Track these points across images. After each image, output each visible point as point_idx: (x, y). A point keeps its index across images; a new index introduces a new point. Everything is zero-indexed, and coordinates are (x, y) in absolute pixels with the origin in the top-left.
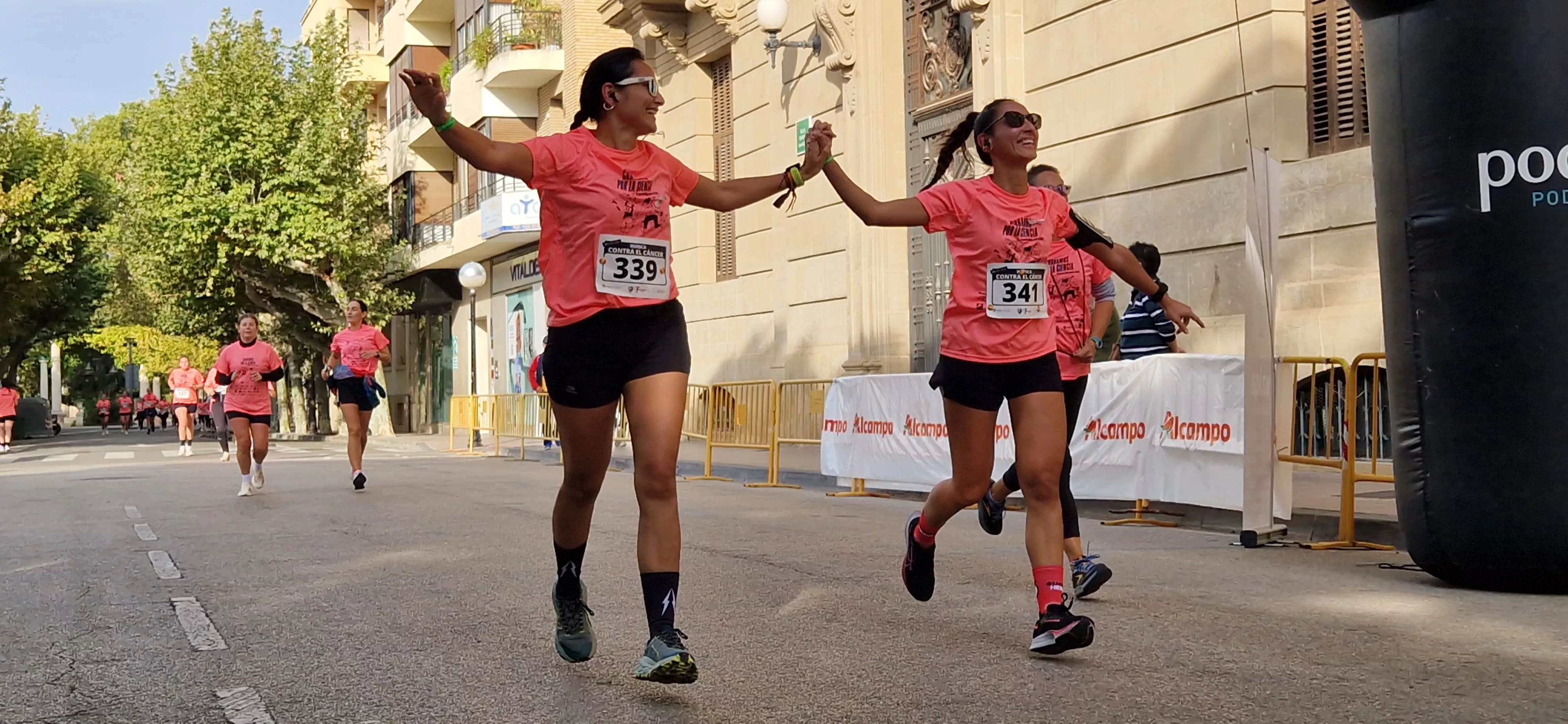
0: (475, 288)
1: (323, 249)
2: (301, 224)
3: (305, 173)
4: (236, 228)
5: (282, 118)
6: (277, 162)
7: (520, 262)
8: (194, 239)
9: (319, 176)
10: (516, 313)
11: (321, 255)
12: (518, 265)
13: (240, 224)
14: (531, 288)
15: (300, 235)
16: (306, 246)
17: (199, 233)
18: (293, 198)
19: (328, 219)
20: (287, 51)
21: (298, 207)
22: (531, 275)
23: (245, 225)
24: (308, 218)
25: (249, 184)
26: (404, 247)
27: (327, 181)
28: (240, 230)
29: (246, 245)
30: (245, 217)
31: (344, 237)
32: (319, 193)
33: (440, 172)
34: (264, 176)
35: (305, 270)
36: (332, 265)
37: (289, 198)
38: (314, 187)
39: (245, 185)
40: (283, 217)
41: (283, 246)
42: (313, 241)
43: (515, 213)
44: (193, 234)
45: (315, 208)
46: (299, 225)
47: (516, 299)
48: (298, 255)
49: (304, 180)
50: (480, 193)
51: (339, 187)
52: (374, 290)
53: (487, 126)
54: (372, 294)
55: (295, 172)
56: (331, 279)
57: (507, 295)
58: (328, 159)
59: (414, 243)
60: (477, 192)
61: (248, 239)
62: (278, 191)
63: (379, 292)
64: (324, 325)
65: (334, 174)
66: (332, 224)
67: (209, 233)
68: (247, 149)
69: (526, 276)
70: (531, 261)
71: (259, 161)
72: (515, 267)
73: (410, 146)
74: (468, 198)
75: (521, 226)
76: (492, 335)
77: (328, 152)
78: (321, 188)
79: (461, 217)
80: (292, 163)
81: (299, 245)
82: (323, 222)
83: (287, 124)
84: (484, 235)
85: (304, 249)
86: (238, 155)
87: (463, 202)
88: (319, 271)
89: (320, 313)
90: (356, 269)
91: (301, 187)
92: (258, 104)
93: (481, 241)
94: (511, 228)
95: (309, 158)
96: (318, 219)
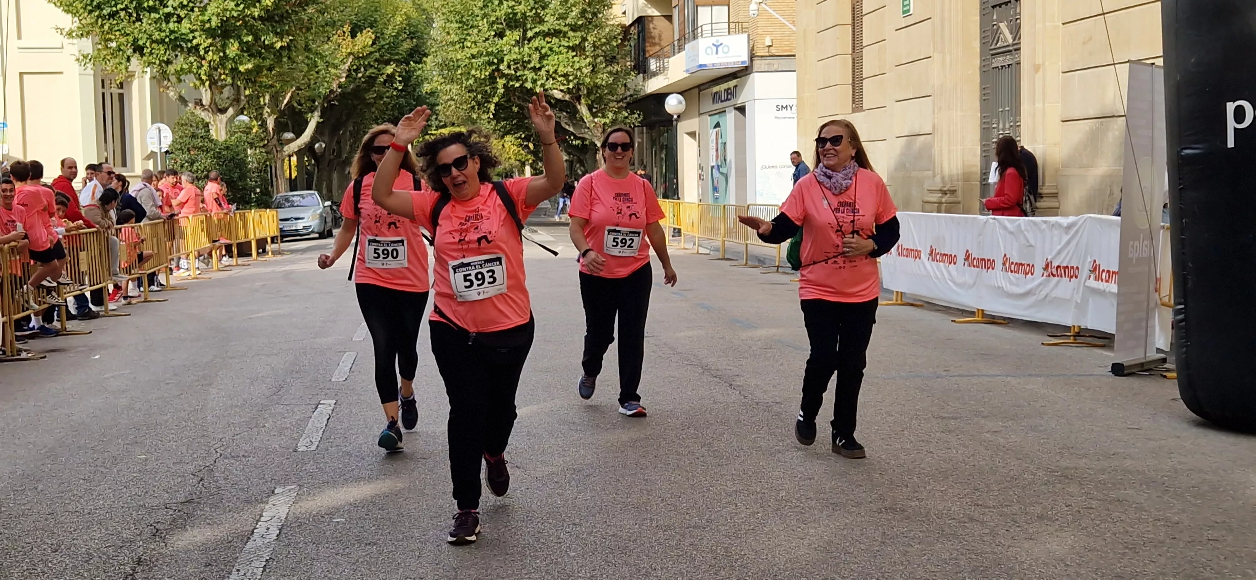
0: (676, 114)
1: (571, 81)
2: (556, 62)
3: (558, 22)
4: (509, 67)
6: (537, 14)
8: (479, 76)
9: (569, 25)
10: (716, 130)
11: (572, 86)
13: (512, 63)
14: (725, 111)
15: (556, 70)
17: (483, 70)
18: (551, 42)
19: (575, 58)
21: (554, 49)
23: (515, 64)
24: (560, 56)
25: (517, 33)
26: (637, 77)
28: (512, 67)
29: (517, 79)
30: (515, 57)
31: (587, 71)
32: (569, 38)
33: (665, 16)
34: (529, 26)
35: (561, 97)
36: (581, 93)
37: (548, 43)
38: (565, 33)
40: (543, 57)
41: (543, 79)
42: (566, 75)
43: (708, 54)
44: (478, 72)
45: (566, 50)
47: (716, 119)
48: (555, 86)
49: (557, 28)
50: (687, 36)
51: (583, 33)
52: (612, 111)
54: (610, 115)
55: (550, 22)
56: (580, 103)
57: (710, 115)
58: (575, 12)
59: (644, 73)
60: (684, 36)
61: (518, 74)
62: (539, 37)
63: (616, 113)
64: (576, 138)
65: (580, 23)
66: (578, 62)
67: (490, 70)
68: (514, 6)
70: (725, 90)
71: (524, 14)
74: (679, 40)
75: (713, 64)
76: (699, 146)
78: (571, 34)
79: (674, 55)
80: (548, 16)
82: (571, 60)
84: (687, 71)
85: (558, 81)
86: (510, 11)
87: (676, 43)
88: (571, 98)
89: (574, 129)
90: (598, 95)
91: (556, 33)
93: (686, 75)
94: (705, 66)
95: (561, 11)
96: (568, 58)
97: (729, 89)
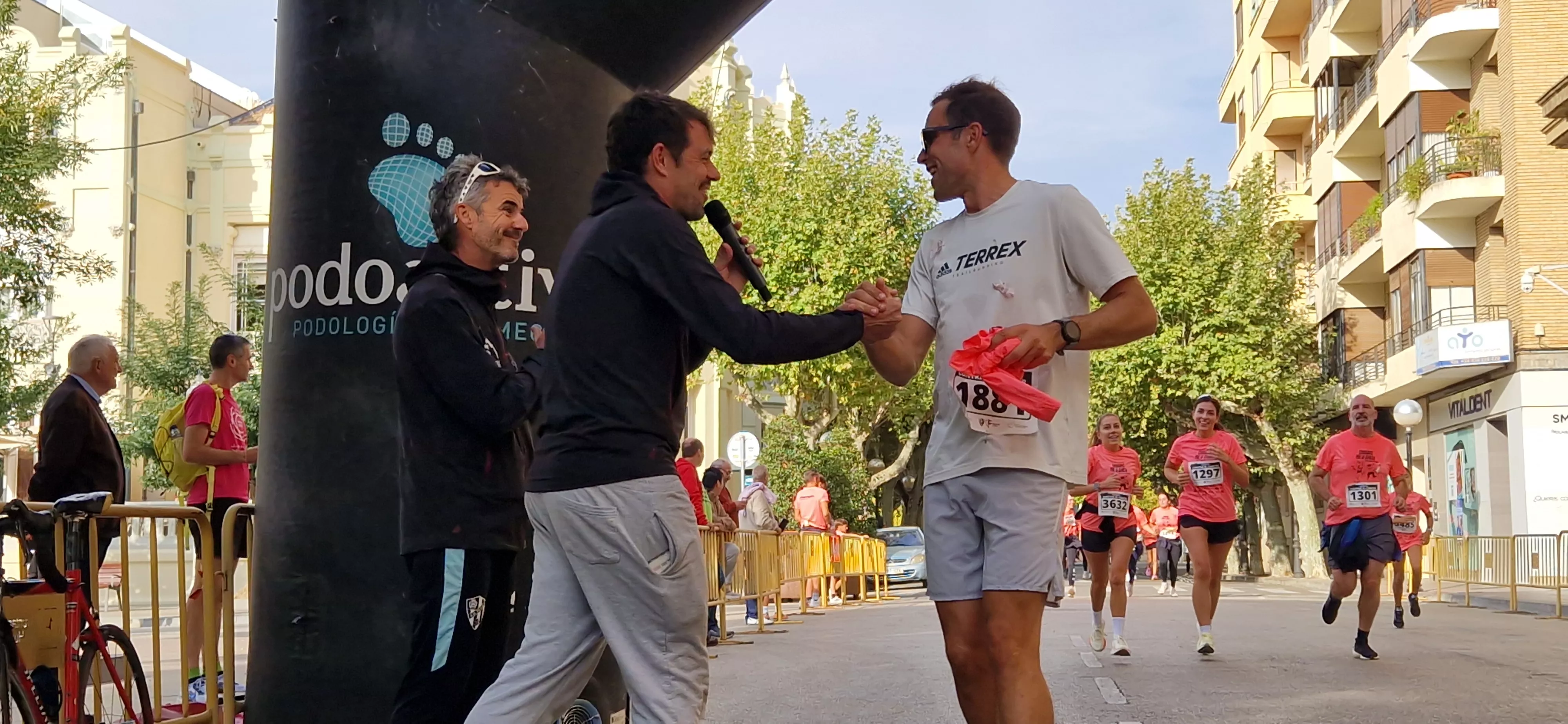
0: (1410, 426)
1: (1252, 388)
2: (1231, 364)
3: (1235, 313)
4: (1168, 371)
5: (1211, 262)
6: (1207, 303)
7: (1459, 399)
8: (1128, 381)
9: (1248, 317)
10: (1456, 452)
11: (1251, 395)
12: (1457, 402)
13: (1173, 365)
14: (1472, 426)
15: (1230, 375)
16: (1236, 386)
17: (1133, 375)
18: (1223, 339)
19: (1257, 359)
20: (1215, 196)
21: (1228, 348)
22: (1471, 412)
23: (1177, 366)
24: (1237, 358)
25: (1179, 328)
26: (1334, 386)
27: (1256, 321)
28: (1172, 371)
29: (1178, 385)
30: (1177, 357)
31: (1273, 375)
32: (1248, 333)
33: (1371, 309)
34: (1194, 319)
35: (1236, 408)
36: (1263, 405)
37: (1219, 340)
38: (1243, 327)
39: (1176, 328)
40: (1212, 358)
41: (1213, 386)
42: (1243, 381)
43: (1452, 348)
44: (1128, 377)
45: (1244, 349)
46: (1227, 365)
47: (1455, 438)
48: (1229, 395)
49: (1233, 320)
50: (1414, 328)
51: (1268, 327)
52: (1305, 429)
53: (1421, 259)
54: (1303, 434)
55: (1225, 312)
56: (1261, 418)
57: (1446, 434)
58: (1258, 299)
59: (1345, 381)
60: (1411, 327)
61: (1180, 379)
62: (1208, 333)
63: (1310, 431)
64: (1255, 465)
65: (1264, 313)
66: (1261, 364)
67: (1142, 375)
68: (1177, 292)
69: (1466, 413)
70: (1471, 398)
71: (1189, 304)
72: (1453, 404)
73: (1339, 283)
74: (1402, 333)
75: (1460, 361)
76: (1430, 475)
77: (1258, 293)
78: (1251, 328)
79: (1394, 354)
80: (1221, 305)
81: (1229, 386)
82: (1252, 361)
83: (1216, 267)
84: (1419, 371)
85: (1234, 389)
86: (1170, 299)
87: (1396, 338)
88: (1249, 411)
89: (1251, 453)
90: (1286, 408)
91: (1231, 327)
92: (1188, 249)
93: (1416, 377)
94: (1448, 363)
95: (1238, 299)
96: (1247, 359)
97: (1479, 395)
